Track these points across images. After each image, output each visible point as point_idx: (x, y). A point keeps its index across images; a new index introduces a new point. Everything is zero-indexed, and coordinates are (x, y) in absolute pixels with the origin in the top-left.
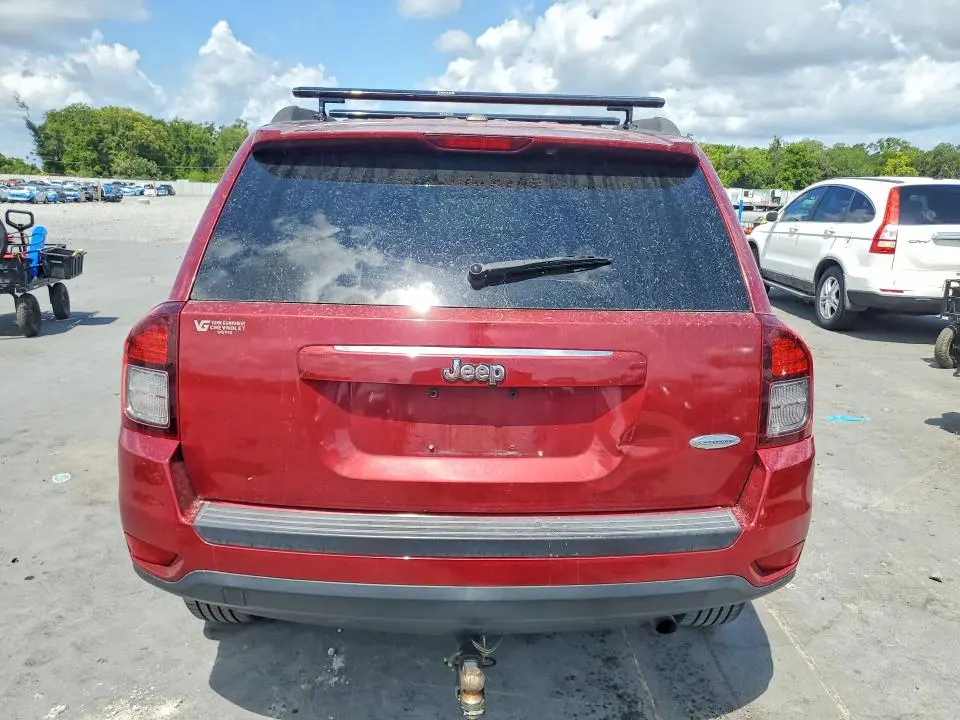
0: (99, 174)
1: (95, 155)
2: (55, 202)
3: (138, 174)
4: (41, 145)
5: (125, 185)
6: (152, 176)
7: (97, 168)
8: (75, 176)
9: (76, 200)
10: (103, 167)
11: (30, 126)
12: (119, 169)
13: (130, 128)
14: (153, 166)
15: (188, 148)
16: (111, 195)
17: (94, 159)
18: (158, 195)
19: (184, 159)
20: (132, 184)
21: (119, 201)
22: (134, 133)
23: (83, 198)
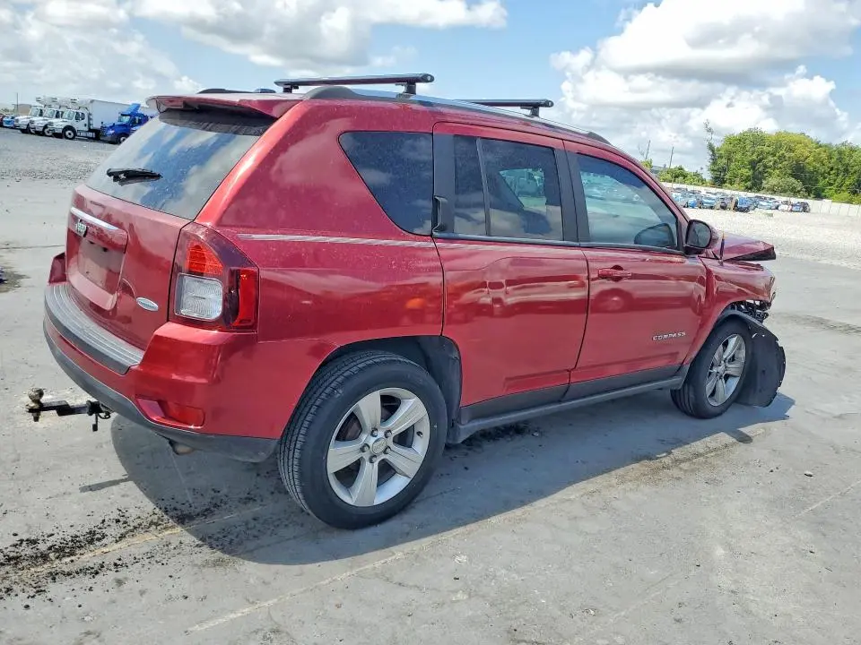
0: (748, 189)
1: (750, 173)
2: (693, 207)
3: (783, 191)
4: (714, 163)
5: (765, 198)
6: (795, 193)
7: (749, 184)
8: (729, 189)
9: (711, 208)
10: (755, 183)
11: (711, 147)
12: (766, 186)
13: (791, 150)
14: (798, 185)
15: (846, 171)
16: (744, 206)
17: (749, 176)
18: (791, 211)
19: (839, 180)
20: (771, 199)
21: (747, 212)
22: (793, 154)
23: (718, 206)
